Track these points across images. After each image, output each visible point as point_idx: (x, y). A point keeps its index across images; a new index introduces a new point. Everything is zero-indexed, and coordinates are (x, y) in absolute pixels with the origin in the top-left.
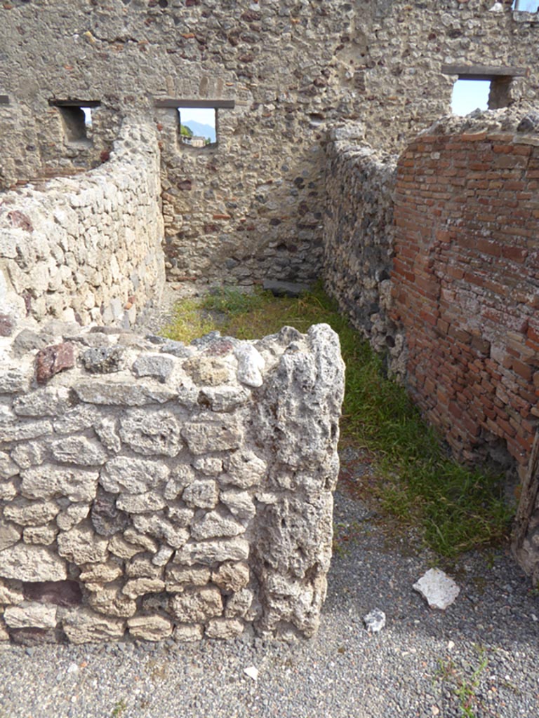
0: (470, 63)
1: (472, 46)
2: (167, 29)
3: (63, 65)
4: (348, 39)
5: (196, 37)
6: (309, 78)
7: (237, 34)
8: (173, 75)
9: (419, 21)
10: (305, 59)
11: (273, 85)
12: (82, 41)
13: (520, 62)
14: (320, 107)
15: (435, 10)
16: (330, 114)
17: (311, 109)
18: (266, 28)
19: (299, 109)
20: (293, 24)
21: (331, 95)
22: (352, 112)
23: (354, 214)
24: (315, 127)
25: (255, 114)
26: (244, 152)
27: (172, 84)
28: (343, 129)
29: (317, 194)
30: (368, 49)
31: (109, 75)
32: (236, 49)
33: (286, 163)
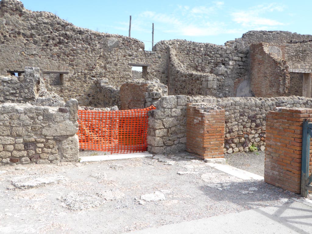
0: (135, 63)
1: (135, 59)
2: (48, 52)
3: (14, 61)
4: (101, 56)
5: (57, 55)
6: (91, 66)
7: (69, 54)
8: (50, 65)
9: (120, 52)
10: (89, 61)
11: (80, 68)
12: (21, 55)
13: (149, 63)
14: (94, 74)
15: (124, 50)
16: (97, 76)
17: (92, 74)
18: (78, 53)
19: (88, 74)
20: (85, 52)
21: (97, 71)
22: (104, 75)
23: (109, 102)
24: (93, 79)
25: (75, 76)
26: (72, 86)
27: (49, 67)
28: (102, 80)
29: (94, 98)
30: (107, 59)
31: (29, 64)
32: (69, 58)
33: (85, 89)
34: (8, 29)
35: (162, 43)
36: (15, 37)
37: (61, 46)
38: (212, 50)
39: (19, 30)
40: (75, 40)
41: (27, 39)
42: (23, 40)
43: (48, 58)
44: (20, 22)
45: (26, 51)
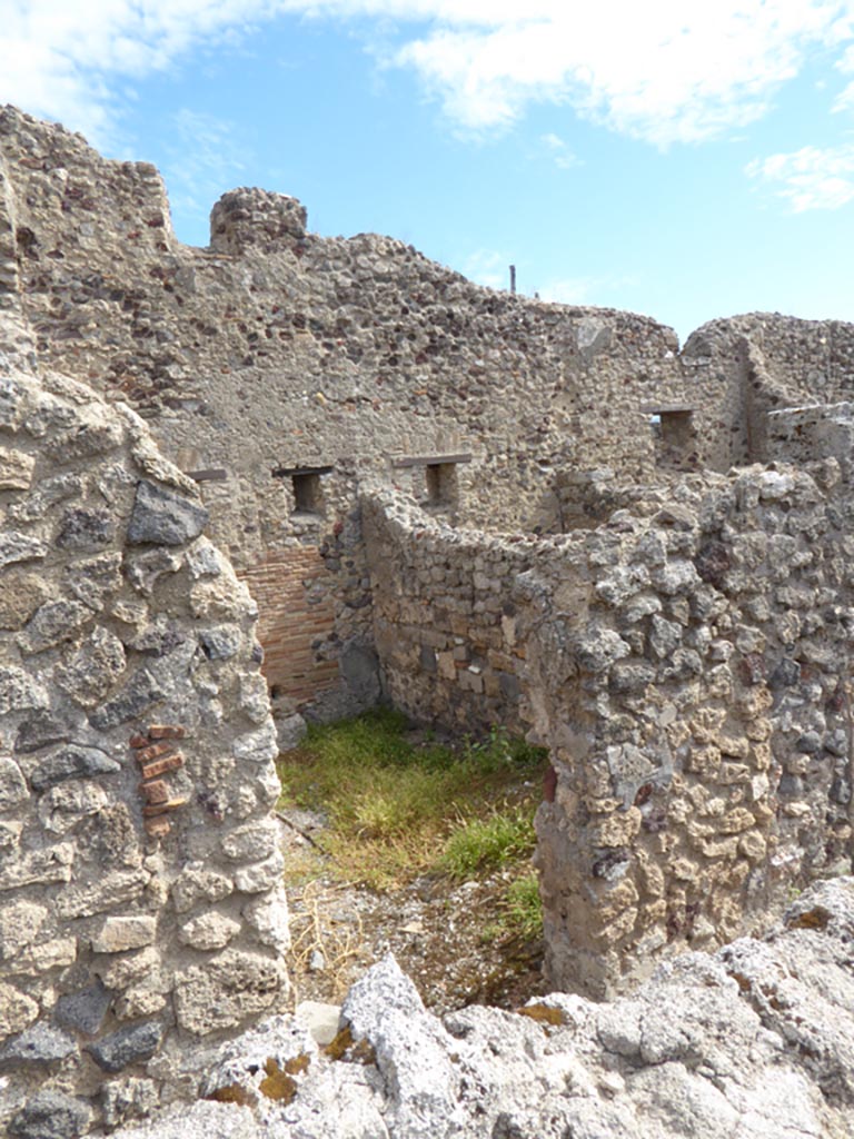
1: (658, 388)
2: (400, 387)
3: (291, 431)
4: (560, 388)
5: (428, 394)
6: (534, 426)
7: (466, 388)
8: (409, 432)
9: (615, 369)
10: (529, 409)
11: (504, 436)
12: (312, 403)
13: (695, 399)
14: (547, 453)
15: (625, 359)
16: (555, 458)
17: (540, 456)
18: (492, 382)
19: (530, 457)
20: (515, 376)
21: (554, 440)
24: (545, 473)
26: (484, 506)
27: (408, 442)
30: (578, 395)
31: (342, 438)
32: (465, 403)
33: (524, 512)
34: (262, 308)
35: (724, 329)
36: (286, 335)
37: (439, 359)
38: (846, 342)
39: (300, 307)
40: (481, 335)
41: (326, 340)
42: (317, 346)
43: (404, 409)
44: (300, 277)
45: (327, 387)
